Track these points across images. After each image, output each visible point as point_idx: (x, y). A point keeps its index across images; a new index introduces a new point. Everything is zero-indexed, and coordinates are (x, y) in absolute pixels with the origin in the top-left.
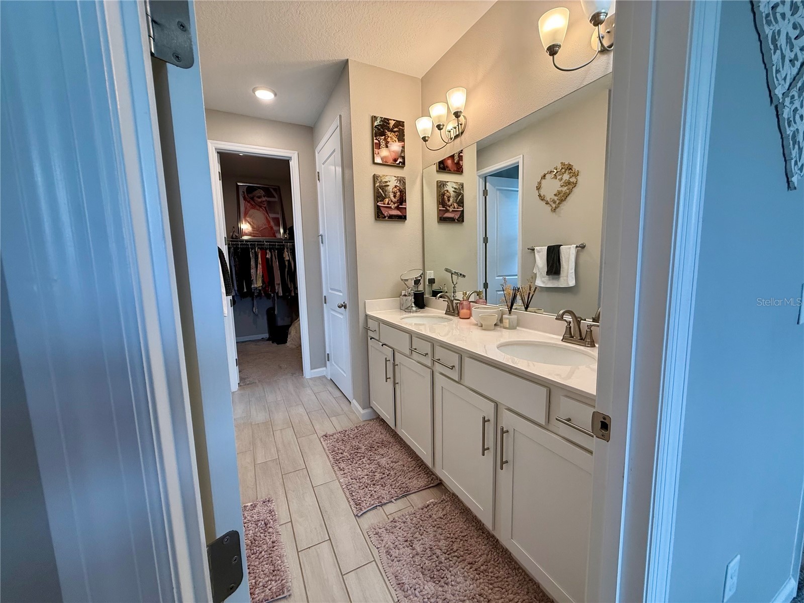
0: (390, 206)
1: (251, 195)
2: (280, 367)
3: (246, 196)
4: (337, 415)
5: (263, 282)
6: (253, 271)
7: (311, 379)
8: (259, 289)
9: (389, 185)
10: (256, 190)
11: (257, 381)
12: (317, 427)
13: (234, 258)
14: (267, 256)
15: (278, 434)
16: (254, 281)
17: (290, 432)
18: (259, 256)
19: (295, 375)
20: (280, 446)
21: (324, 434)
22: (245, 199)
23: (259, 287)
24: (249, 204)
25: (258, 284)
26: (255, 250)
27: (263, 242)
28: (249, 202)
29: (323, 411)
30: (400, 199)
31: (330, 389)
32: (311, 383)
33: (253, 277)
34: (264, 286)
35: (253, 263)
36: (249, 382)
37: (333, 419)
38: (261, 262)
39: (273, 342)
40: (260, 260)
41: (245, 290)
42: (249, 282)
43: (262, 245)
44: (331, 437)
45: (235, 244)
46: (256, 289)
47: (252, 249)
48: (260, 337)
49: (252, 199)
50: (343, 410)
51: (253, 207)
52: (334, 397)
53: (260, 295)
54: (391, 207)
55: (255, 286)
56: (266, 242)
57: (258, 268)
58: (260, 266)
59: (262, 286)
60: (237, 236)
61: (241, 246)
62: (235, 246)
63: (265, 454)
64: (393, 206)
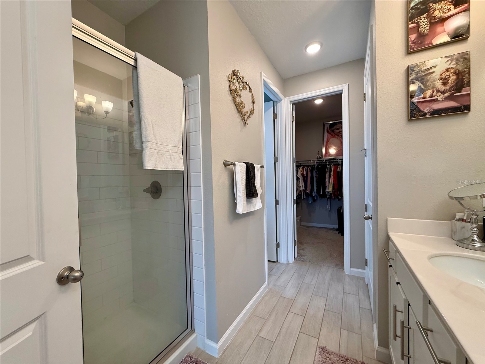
0: (436, 97)
1: (332, 129)
2: (331, 256)
3: (329, 130)
4: (350, 330)
5: (333, 188)
6: (327, 180)
7: (349, 276)
8: (330, 193)
9: (434, 72)
10: (337, 124)
11: (308, 261)
12: (324, 331)
13: (316, 171)
14: (338, 170)
15: (291, 315)
16: (328, 187)
17: (299, 320)
18: (333, 169)
19: (337, 267)
20: (284, 330)
21: (323, 346)
22: (328, 132)
23: (330, 191)
24: (330, 135)
25: (330, 189)
26: (331, 165)
27: (337, 160)
28: (330, 134)
29: (340, 317)
30: (456, 84)
31: (361, 294)
32: (347, 280)
33: (327, 185)
34: (334, 191)
35: (327, 175)
36: (303, 259)
37: (345, 333)
38: (333, 174)
39: (338, 233)
40: (332, 172)
41: (321, 193)
42: (324, 188)
43: (336, 162)
44: (328, 355)
45: (318, 163)
46: (329, 193)
47: (329, 165)
48: (332, 226)
49: (333, 131)
50: (360, 328)
51: (333, 136)
52: (361, 306)
53: (330, 198)
54: (437, 99)
55: (328, 190)
56: (339, 159)
57: (331, 178)
58: (332, 177)
59: (332, 191)
60: (320, 157)
61: (322, 164)
62: (318, 164)
63: (269, 330)
64: (440, 97)
